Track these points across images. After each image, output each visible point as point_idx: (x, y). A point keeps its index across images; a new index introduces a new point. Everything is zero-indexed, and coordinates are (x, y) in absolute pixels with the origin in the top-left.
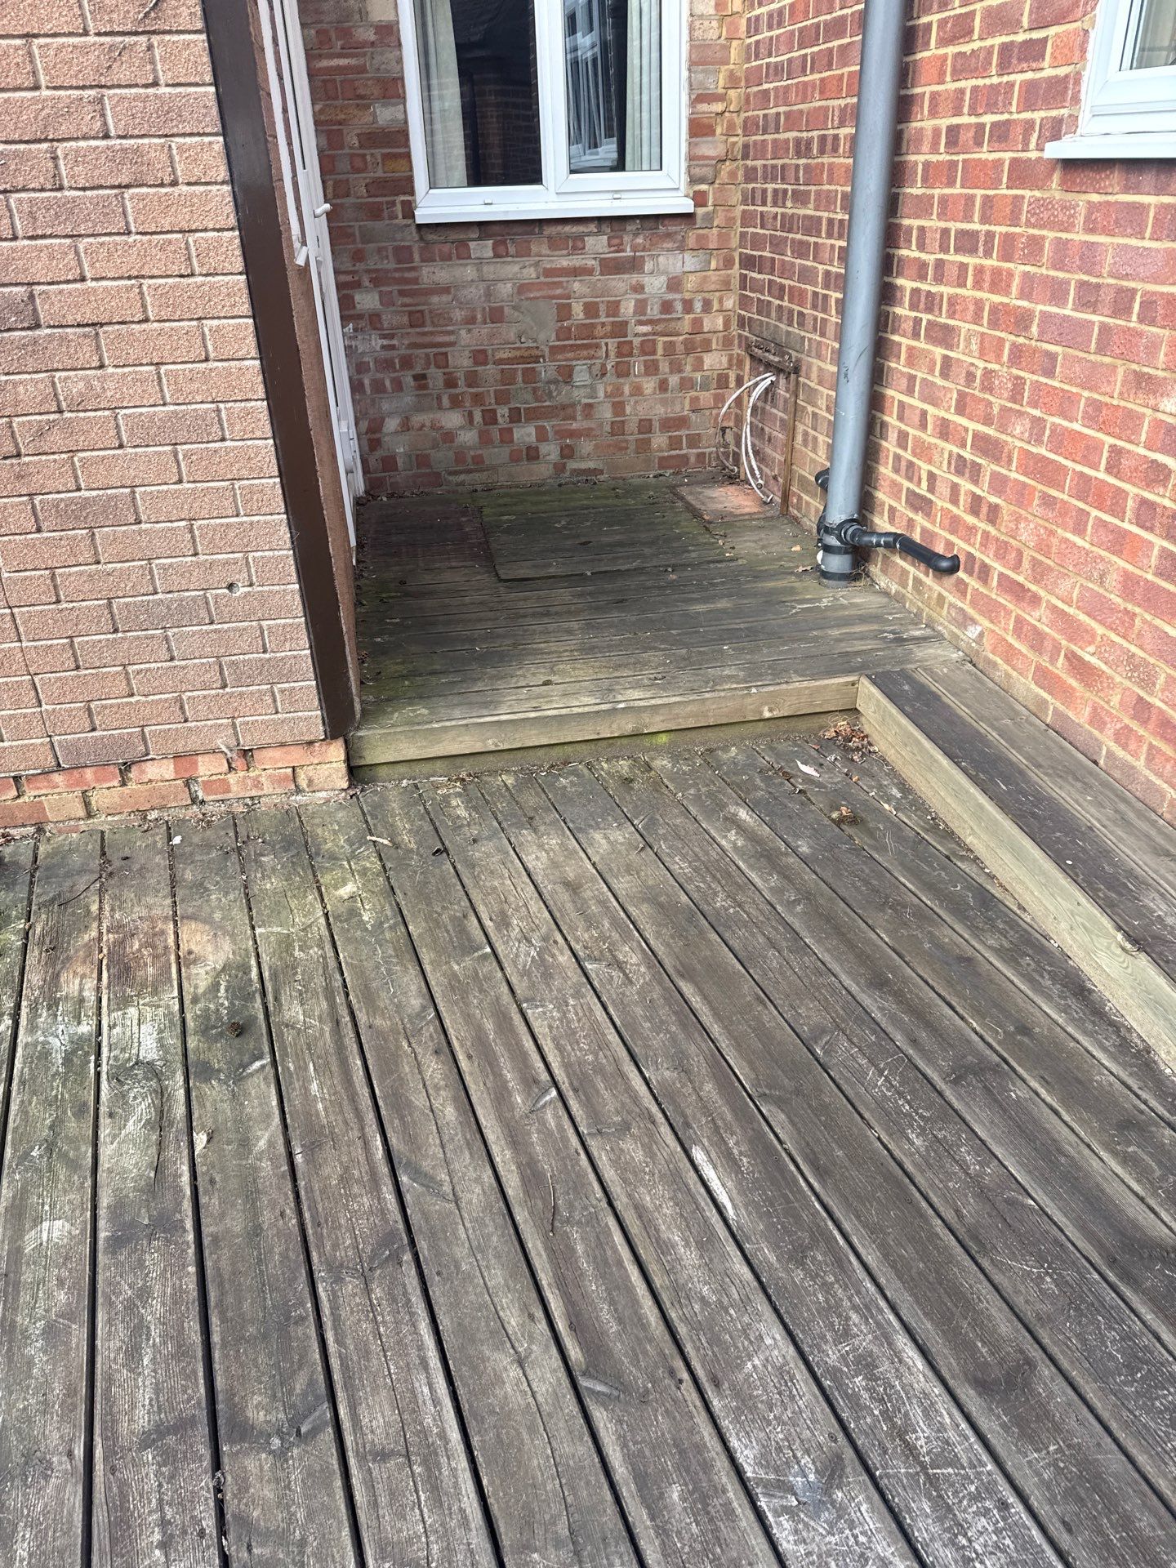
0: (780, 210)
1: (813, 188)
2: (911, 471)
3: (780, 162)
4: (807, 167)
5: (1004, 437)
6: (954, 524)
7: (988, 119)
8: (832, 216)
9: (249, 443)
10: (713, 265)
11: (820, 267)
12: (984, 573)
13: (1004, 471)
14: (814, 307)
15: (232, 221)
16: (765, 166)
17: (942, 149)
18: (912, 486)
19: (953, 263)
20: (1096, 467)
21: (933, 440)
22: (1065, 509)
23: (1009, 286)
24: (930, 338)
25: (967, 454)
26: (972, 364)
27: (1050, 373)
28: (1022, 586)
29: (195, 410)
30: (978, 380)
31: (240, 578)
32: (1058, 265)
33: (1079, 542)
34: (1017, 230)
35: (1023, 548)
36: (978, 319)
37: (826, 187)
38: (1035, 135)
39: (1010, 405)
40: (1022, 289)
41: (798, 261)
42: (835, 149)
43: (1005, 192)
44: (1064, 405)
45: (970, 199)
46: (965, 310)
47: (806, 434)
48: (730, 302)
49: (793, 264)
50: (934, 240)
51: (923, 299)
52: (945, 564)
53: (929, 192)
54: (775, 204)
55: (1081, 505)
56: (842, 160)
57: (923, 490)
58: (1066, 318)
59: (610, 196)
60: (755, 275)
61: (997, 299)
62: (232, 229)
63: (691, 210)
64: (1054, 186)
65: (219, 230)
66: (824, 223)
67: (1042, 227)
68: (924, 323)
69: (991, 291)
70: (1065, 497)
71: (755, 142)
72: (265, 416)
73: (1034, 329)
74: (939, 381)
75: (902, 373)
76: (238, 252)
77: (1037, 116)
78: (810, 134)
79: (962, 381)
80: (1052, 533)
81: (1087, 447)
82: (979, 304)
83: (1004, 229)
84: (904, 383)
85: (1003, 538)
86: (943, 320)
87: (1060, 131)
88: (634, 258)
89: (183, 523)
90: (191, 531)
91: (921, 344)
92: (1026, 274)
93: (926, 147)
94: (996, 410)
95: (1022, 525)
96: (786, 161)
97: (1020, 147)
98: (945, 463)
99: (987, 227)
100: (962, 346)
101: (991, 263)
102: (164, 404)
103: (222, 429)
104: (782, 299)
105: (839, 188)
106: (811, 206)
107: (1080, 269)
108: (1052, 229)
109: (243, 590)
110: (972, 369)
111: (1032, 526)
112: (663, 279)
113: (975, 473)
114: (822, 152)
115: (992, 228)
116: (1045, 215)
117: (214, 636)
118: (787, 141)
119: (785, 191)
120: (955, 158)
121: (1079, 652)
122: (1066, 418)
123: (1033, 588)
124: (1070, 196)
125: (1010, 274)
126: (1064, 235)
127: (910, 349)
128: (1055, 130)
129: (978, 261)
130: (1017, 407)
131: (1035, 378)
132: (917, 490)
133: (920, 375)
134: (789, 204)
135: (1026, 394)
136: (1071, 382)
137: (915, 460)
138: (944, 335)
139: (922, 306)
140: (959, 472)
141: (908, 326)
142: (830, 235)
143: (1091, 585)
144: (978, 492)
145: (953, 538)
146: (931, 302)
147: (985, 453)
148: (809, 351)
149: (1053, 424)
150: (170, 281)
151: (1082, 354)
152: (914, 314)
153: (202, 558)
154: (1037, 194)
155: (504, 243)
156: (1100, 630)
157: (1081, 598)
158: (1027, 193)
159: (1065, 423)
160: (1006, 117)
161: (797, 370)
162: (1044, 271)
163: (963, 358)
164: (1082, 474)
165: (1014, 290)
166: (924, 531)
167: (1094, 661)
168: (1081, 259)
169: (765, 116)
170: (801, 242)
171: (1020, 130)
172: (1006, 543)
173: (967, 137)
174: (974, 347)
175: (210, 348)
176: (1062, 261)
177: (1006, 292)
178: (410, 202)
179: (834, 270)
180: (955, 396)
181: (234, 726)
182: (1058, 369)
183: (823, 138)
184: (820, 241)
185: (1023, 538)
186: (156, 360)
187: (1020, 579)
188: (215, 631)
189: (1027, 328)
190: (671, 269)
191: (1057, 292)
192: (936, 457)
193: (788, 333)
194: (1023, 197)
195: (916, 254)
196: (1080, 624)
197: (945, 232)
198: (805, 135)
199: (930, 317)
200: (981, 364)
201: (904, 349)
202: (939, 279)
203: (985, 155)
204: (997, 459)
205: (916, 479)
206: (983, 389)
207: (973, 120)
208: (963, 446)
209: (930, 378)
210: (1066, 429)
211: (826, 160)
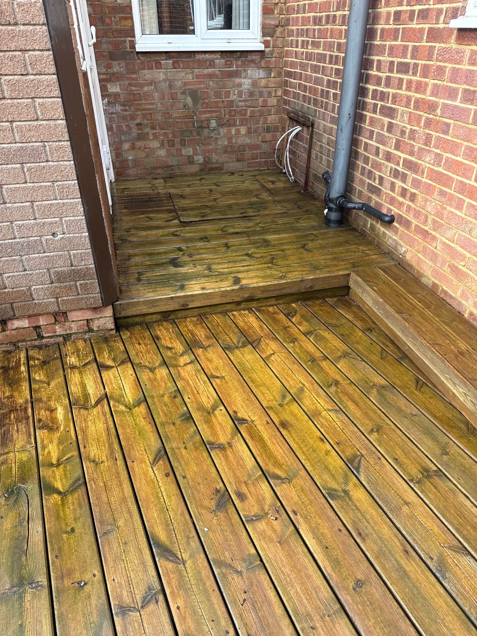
0: (305, 50)
1: (322, 40)
2: (370, 175)
3: (306, 27)
4: (319, 30)
5: (420, 162)
6: (392, 201)
7: (417, 8)
8: (332, 53)
9: (61, 163)
10: (272, 75)
11: (325, 77)
12: (407, 224)
13: (419, 178)
14: (322, 96)
15: (49, 46)
16: (298, 29)
17: (391, 22)
18: (370, 182)
19: (396, 78)
20: (469, 179)
21: (382, 161)
22: (451, 198)
23: (425, 90)
24: (381, 113)
25: (400, 169)
26: (404, 127)
27: (446, 133)
28: (427, 232)
29: (32, 146)
30: (407, 134)
31: (59, 230)
32: (453, 80)
33: (458, 213)
34: (431, 63)
35: (428, 215)
36: (407, 105)
37: (329, 40)
38: (443, 16)
39: (423, 147)
40: (433, 92)
41: (314, 74)
42: (334, 22)
43: (425, 44)
44: (453, 148)
45: (406, 47)
46: (401, 100)
47: (317, 155)
48: (279, 93)
49: (311, 76)
50: (385, 67)
51: (379, 95)
52: (387, 219)
53: (383, 43)
54: (303, 47)
55: (460, 196)
56: (337, 27)
57: (376, 184)
58: (455, 107)
59: (226, 41)
60: (292, 80)
61: (418, 96)
62: (49, 50)
63: (263, 49)
64: (452, 41)
65: (41, 50)
66: (328, 57)
67: (445, 62)
68: (379, 106)
69: (416, 92)
70: (452, 192)
71: (293, 18)
72: (69, 150)
73: (439, 111)
74: (386, 134)
75: (367, 129)
76: (52, 63)
77: (444, 6)
78: (321, 14)
79: (398, 135)
80: (445, 209)
81: (465, 169)
82: (409, 99)
83: (424, 62)
84: (368, 134)
85: (417, 209)
86: (389, 105)
87: (457, 14)
88: (237, 71)
89: (28, 204)
90: (32, 208)
91: (378, 116)
92: (435, 85)
93: (382, 21)
94: (416, 149)
95: (428, 203)
96: (309, 27)
97: (434, 22)
98: (389, 172)
99: (414, 61)
100: (399, 117)
101: (417, 78)
102: (16, 143)
103: (47, 156)
104: (306, 92)
105: (336, 40)
106: (321, 49)
107: (465, 83)
108: (450, 63)
109: (60, 236)
110: (404, 129)
111: (433, 204)
112: (250, 81)
113: (404, 177)
114: (327, 23)
115: (417, 61)
116: (447, 56)
117: (46, 259)
118: (309, 17)
119: (308, 41)
120: (398, 27)
121: (456, 264)
122: (454, 154)
123: (433, 233)
124: (461, 47)
125: (427, 84)
126: (457, 66)
127: (371, 118)
128: (455, 14)
129: (409, 77)
130: (428, 148)
131: (438, 134)
132: (373, 184)
133: (376, 130)
134: (310, 47)
135: (433, 142)
136: (457, 137)
137: (373, 170)
138: (390, 112)
139: (378, 98)
140: (396, 177)
141: (370, 107)
142: (330, 63)
143: (464, 234)
144: (405, 186)
145: (392, 207)
146: (383, 96)
147: (409, 169)
148: (319, 116)
149: (447, 157)
150: (16, 77)
151: (464, 125)
152: (374, 102)
153: (39, 221)
154: (443, 45)
155: (177, 62)
156: (468, 255)
157: (459, 239)
158: (437, 45)
159: (454, 157)
160: (426, 7)
161: (313, 125)
162: (445, 83)
163: (398, 123)
164: (461, 182)
165: (428, 92)
166: (376, 202)
167: (464, 269)
168: (466, 78)
169: (298, 5)
170: (316, 66)
171: (434, 13)
172: (419, 211)
173: (404, 16)
174: (406, 118)
175: (39, 113)
176: (456, 79)
177: (424, 92)
178: (133, 41)
179: (332, 79)
180: (394, 141)
181: (57, 302)
182: (450, 131)
183: (328, 17)
184: (325, 65)
185: (429, 210)
186: (10, 120)
187: (426, 228)
188: (46, 256)
189: (434, 110)
190: (253, 77)
191: (452, 94)
192: (384, 169)
193: (308, 108)
194: (435, 47)
195: (376, 73)
196: (457, 252)
197: (392, 63)
198: (318, 14)
199: (382, 103)
200: (409, 127)
201: (368, 118)
202: (387, 85)
203: (414, 25)
204: (416, 172)
205: (373, 179)
206: (410, 138)
207: (409, 8)
208: (398, 164)
209: (381, 132)
210: (454, 160)
211: (329, 27)
